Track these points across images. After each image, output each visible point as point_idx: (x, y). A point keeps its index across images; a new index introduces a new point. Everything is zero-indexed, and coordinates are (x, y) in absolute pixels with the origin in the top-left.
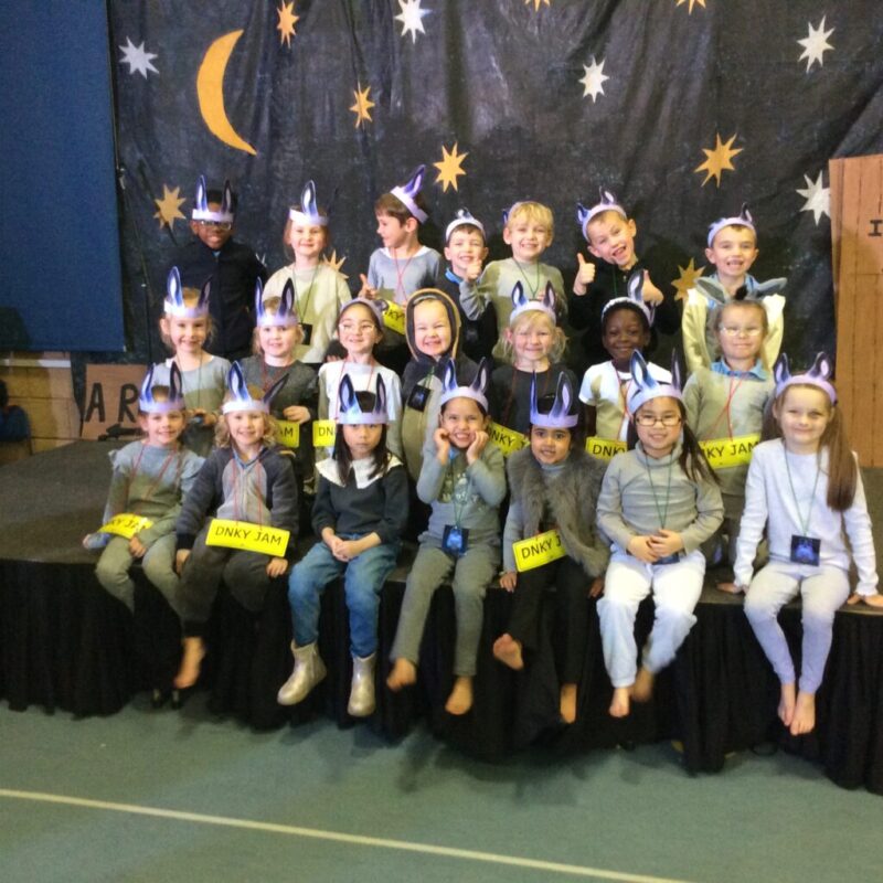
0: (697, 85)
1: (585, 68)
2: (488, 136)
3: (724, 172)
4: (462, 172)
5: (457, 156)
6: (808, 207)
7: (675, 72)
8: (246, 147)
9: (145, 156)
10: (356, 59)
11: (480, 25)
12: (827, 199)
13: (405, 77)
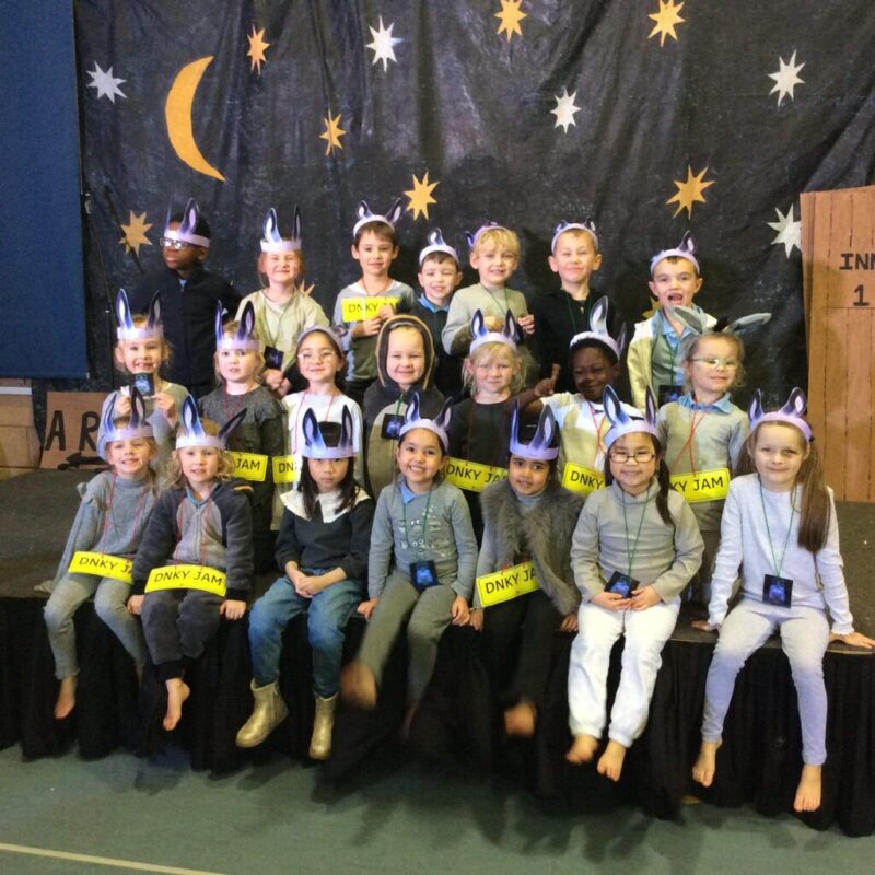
0: (668, 117)
1: (557, 99)
2: (460, 165)
3: (695, 203)
4: (433, 201)
5: (428, 185)
6: (779, 240)
7: (647, 104)
8: (214, 173)
9: (112, 182)
10: (327, 86)
11: (452, 55)
12: (798, 232)
13: (377, 104)
